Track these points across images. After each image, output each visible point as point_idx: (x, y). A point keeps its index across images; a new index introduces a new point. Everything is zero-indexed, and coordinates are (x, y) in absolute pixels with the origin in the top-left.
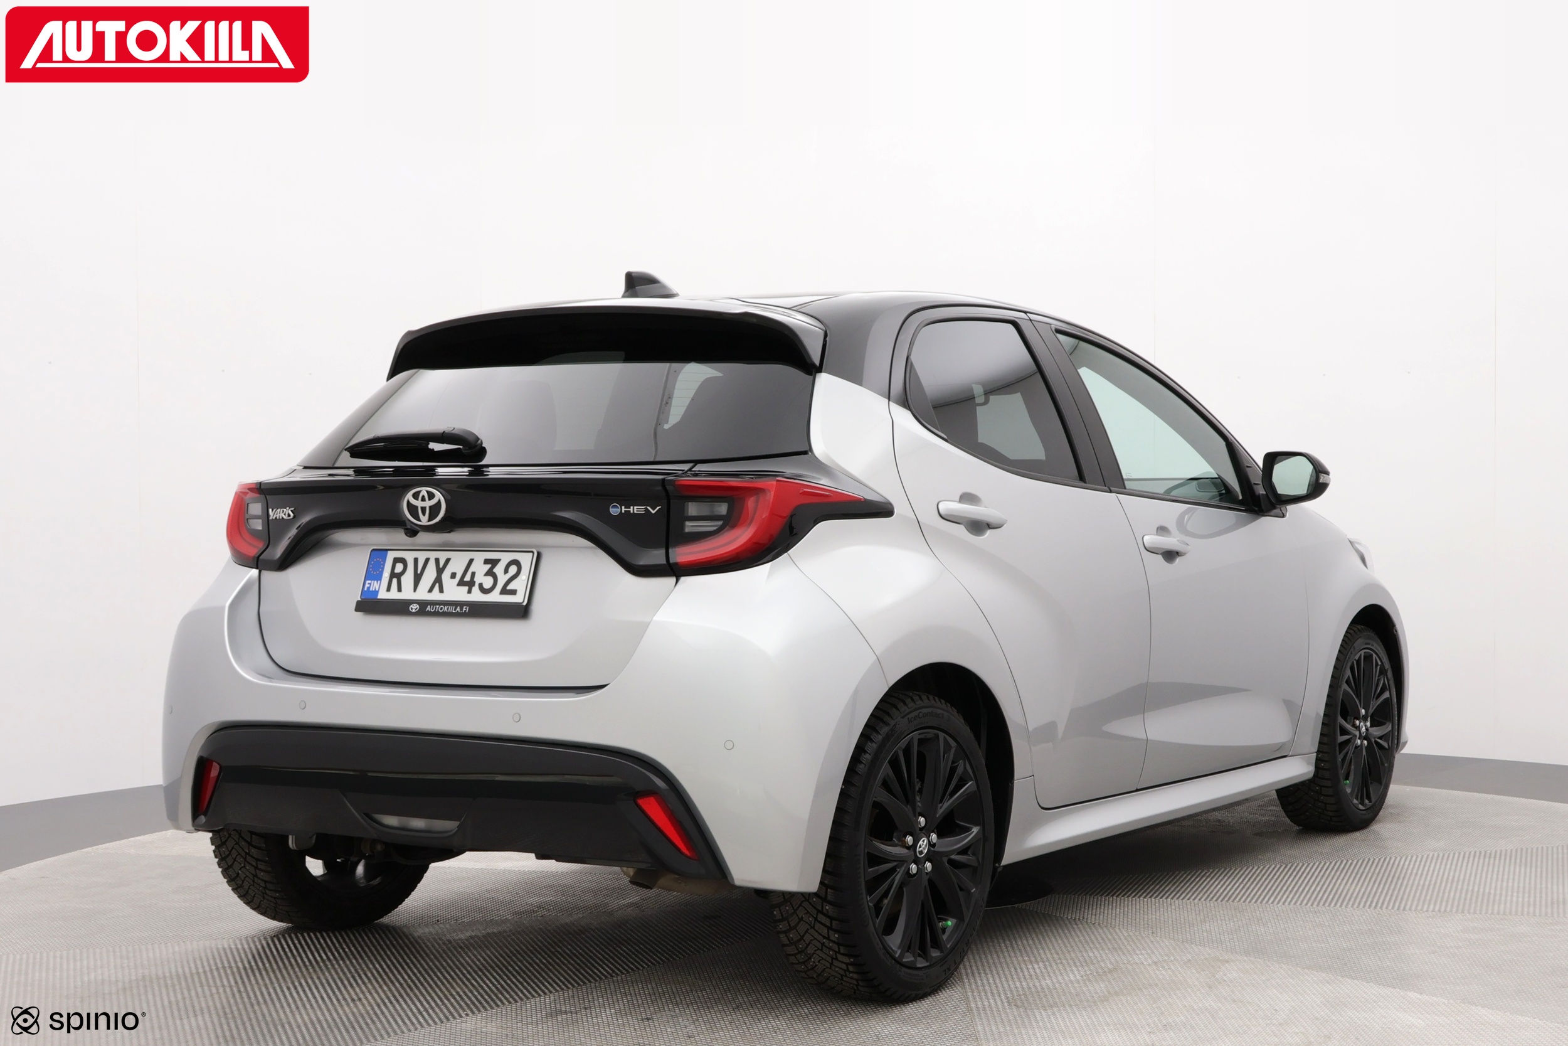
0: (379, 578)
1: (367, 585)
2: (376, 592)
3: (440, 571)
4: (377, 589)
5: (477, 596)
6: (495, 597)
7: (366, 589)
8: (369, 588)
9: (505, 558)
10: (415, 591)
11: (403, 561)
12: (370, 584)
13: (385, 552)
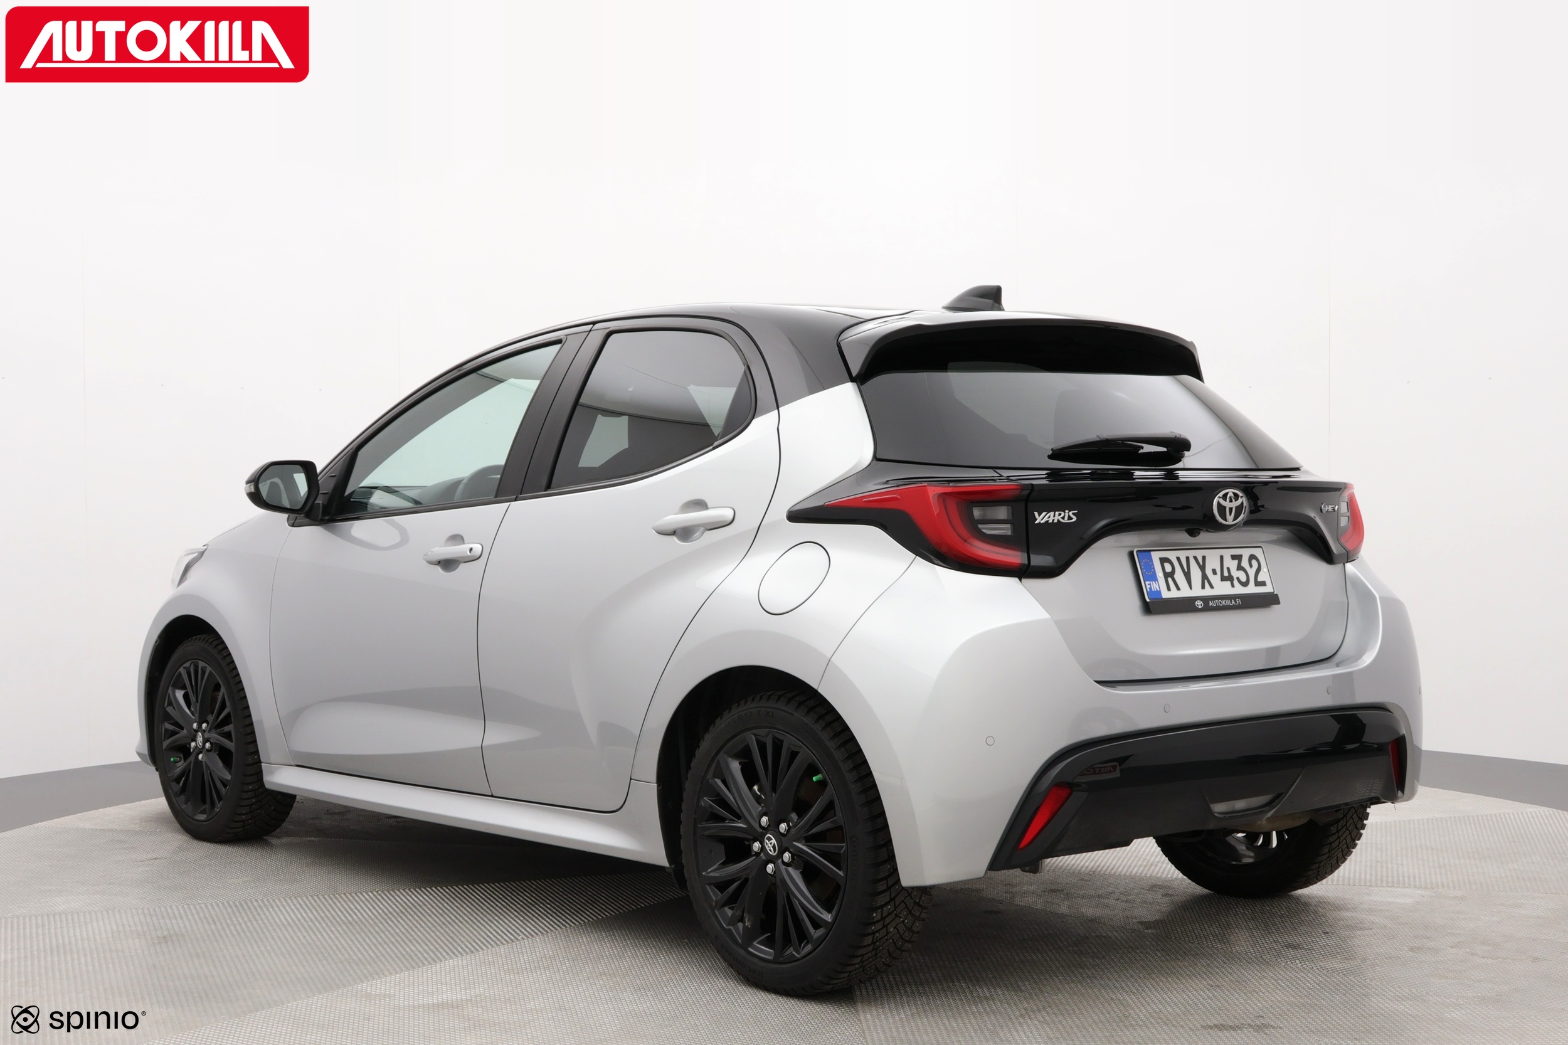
0: (1154, 578)
1: (1148, 587)
2: (1159, 592)
3: (1202, 568)
4: (1158, 590)
5: (1239, 590)
6: (1252, 589)
7: (1148, 590)
8: (1150, 588)
9: (1246, 553)
10: (1191, 588)
11: (1167, 560)
12: (1149, 584)
13: (1148, 553)
